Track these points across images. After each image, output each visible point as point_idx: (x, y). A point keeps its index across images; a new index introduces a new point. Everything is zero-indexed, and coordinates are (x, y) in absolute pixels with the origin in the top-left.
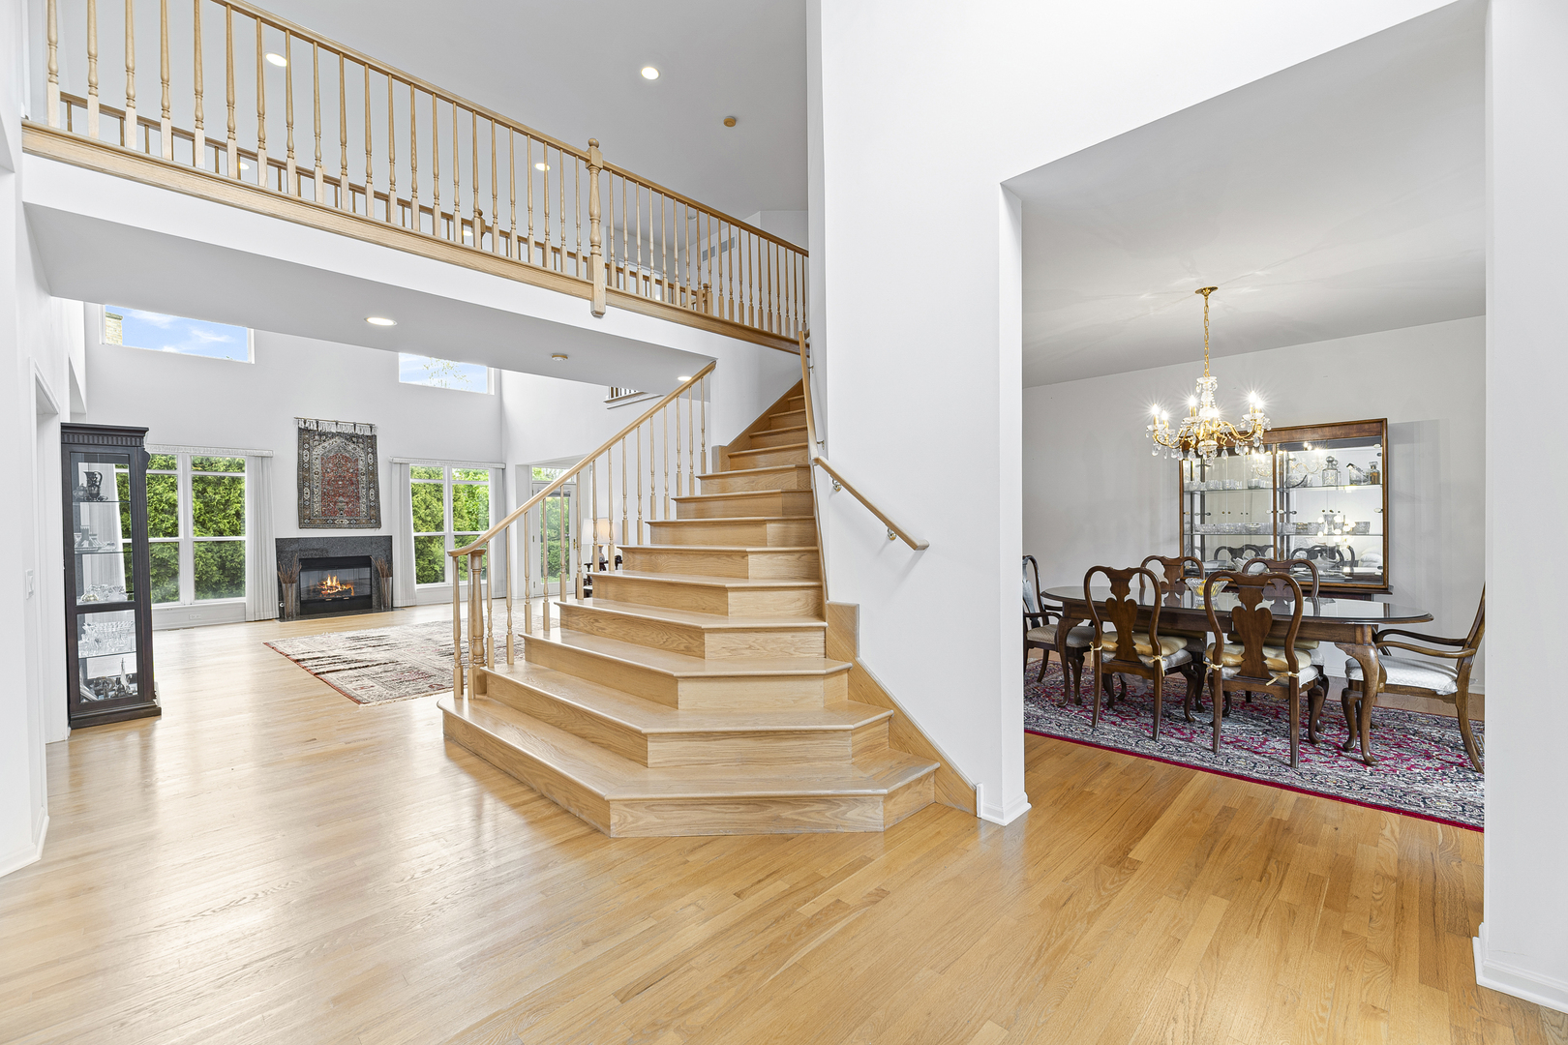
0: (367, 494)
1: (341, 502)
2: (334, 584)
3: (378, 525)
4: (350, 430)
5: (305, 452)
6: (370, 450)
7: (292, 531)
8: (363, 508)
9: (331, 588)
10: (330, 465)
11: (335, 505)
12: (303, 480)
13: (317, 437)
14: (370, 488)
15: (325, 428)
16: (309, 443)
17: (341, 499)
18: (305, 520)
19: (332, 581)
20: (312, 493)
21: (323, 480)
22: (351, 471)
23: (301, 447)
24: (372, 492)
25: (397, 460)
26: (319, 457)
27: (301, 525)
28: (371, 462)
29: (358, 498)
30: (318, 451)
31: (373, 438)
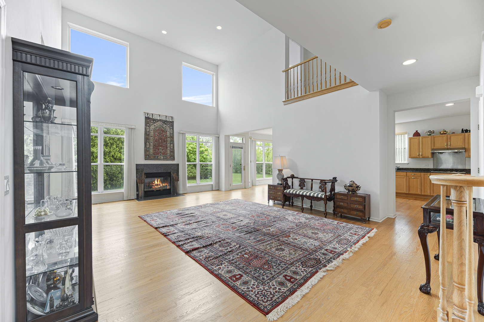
0: (170, 146)
1: (161, 149)
2: (159, 183)
3: (174, 159)
4: (164, 119)
5: (148, 127)
6: (171, 127)
7: (142, 161)
8: (169, 152)
9: (157, 185)
10: (157, 133)
11: (158, 150)
12: (147, 140)
13: (152, 121)
14: (171, 143)
15: (155, 117)
16: (149, 124)
17: (160, 148)
18: (147, 157)
19: (158, 182)
20: (150, 145)
21: (154, 139)
22: (164, 136)
23: (146, 125)
24: (172, 145)
25: (181, 132)
26: (153, 129)
27: (146, 159)
28: (172, 132)
29: (167, 148)
30: (152, 127)
31: (173, 122)
